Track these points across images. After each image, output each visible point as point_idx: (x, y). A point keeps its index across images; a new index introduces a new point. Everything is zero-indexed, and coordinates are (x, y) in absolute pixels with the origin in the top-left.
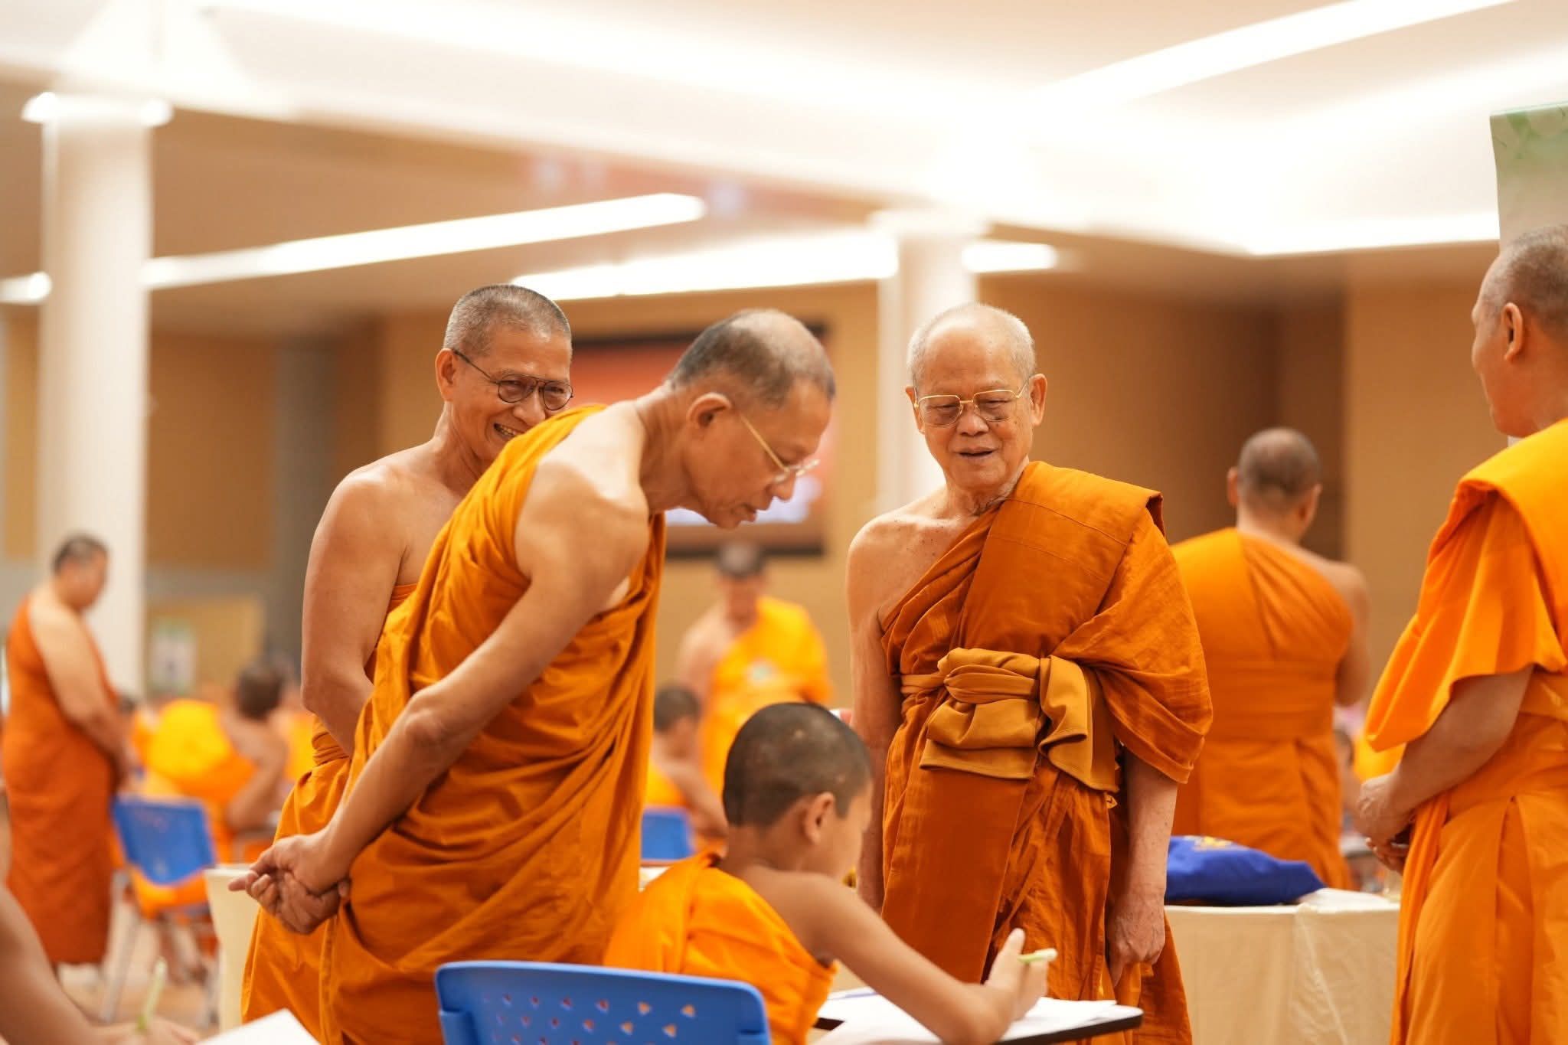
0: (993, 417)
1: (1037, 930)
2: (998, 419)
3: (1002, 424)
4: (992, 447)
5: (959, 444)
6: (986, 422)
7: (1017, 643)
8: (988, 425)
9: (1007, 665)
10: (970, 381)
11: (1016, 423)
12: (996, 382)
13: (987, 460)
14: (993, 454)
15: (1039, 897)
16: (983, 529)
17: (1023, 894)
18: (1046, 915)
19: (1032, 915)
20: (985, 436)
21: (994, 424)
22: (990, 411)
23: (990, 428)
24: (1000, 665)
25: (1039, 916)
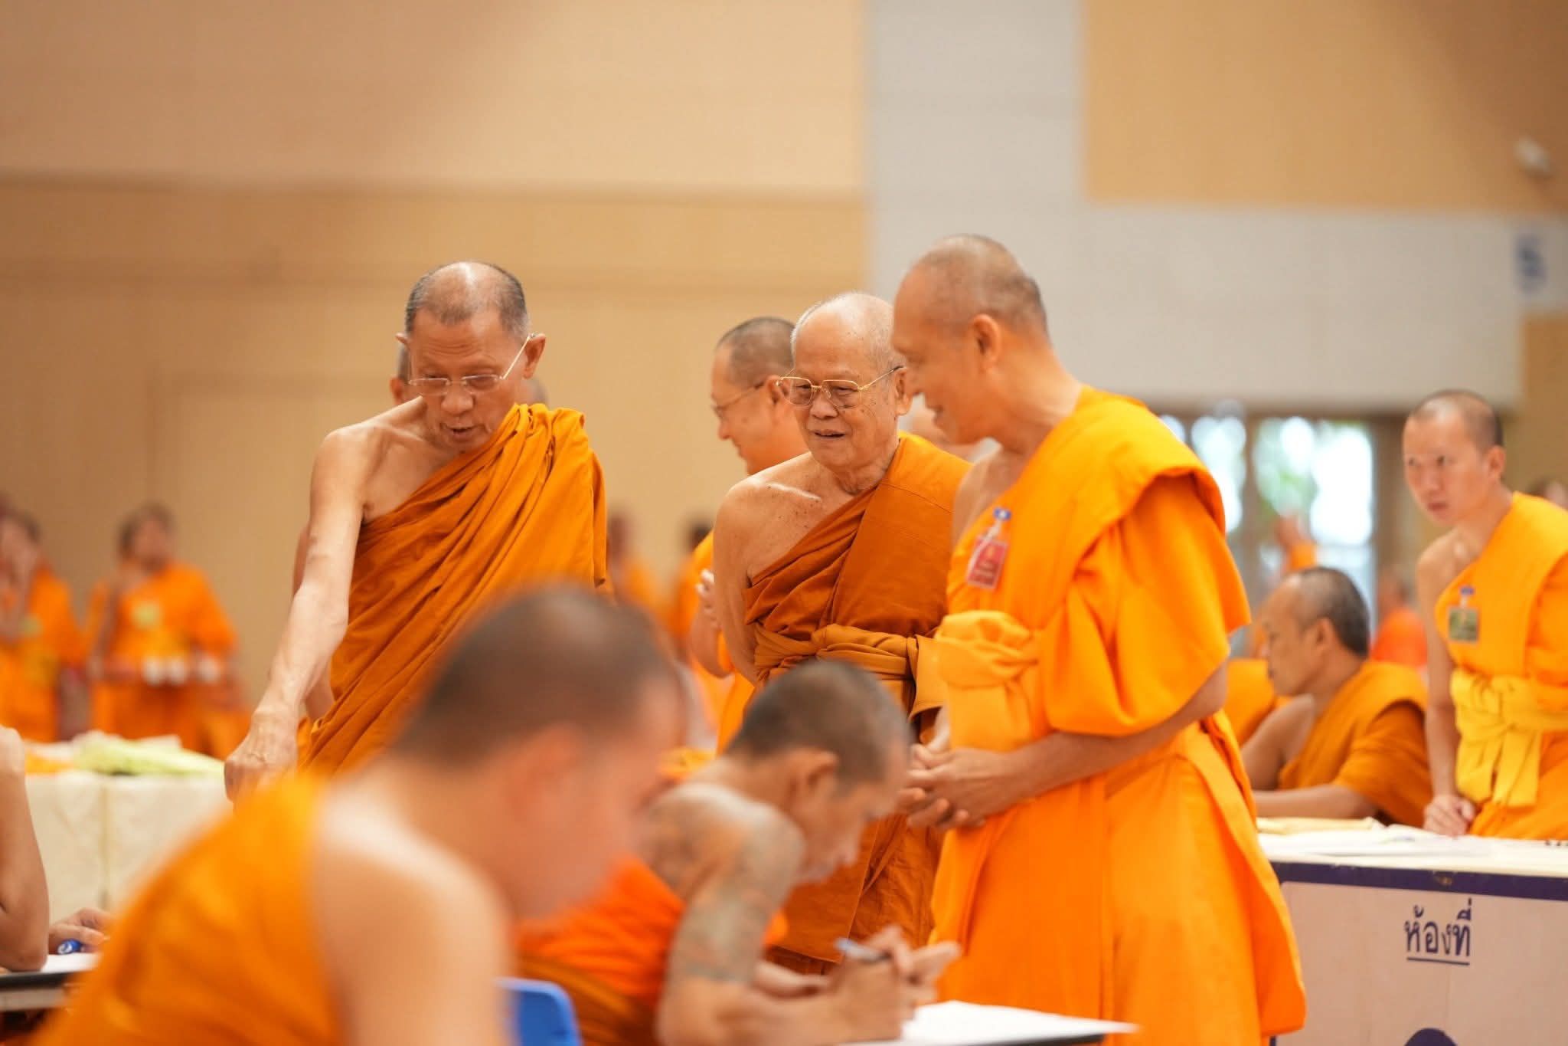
0: (842, 405)
1: (895, 896)
2: (846, 406)
3: (848, 411)
4: (840, 431)
5: (813, 425)
6: (835, 408)
7: (890, 626)
8: (837, 410)
9: (881, 645)
10: (824, 369)
11: (863, 411)
12: (846, 372)
13: (837, 443)
14: (842, 438)
15: (898, 866)
16: (858, 512)
17: (884, 862)
18: (904, 883)
19: (890, 882)
20: (834, 420)
21: (841, 410)
22: (840, 397)
23: (838, 413)
24: (875, 646)
25: (896, 883)
